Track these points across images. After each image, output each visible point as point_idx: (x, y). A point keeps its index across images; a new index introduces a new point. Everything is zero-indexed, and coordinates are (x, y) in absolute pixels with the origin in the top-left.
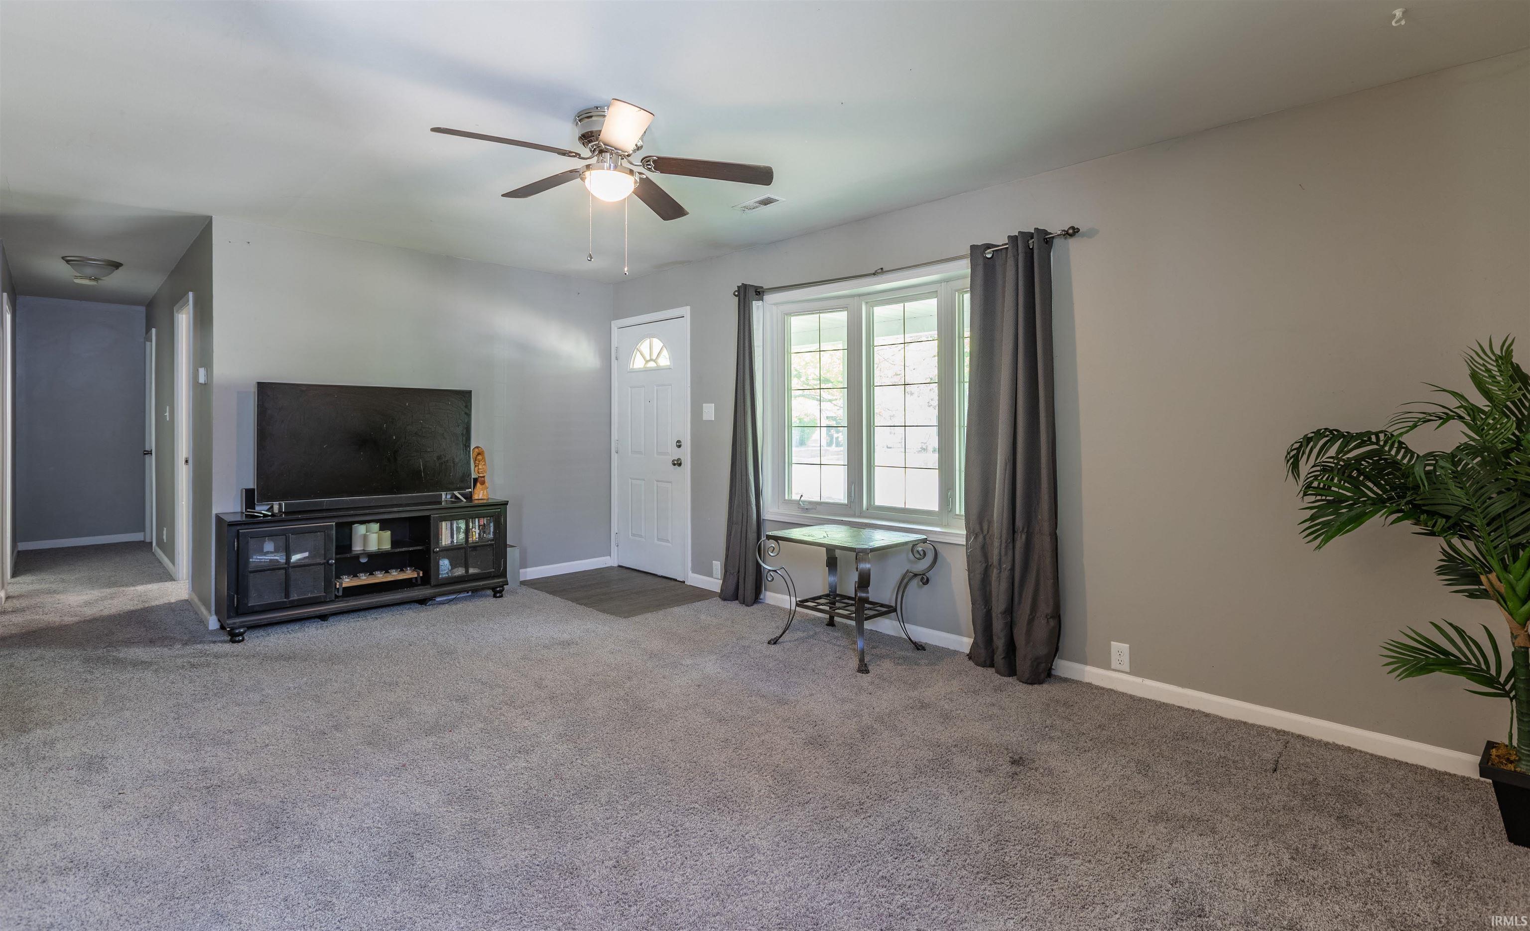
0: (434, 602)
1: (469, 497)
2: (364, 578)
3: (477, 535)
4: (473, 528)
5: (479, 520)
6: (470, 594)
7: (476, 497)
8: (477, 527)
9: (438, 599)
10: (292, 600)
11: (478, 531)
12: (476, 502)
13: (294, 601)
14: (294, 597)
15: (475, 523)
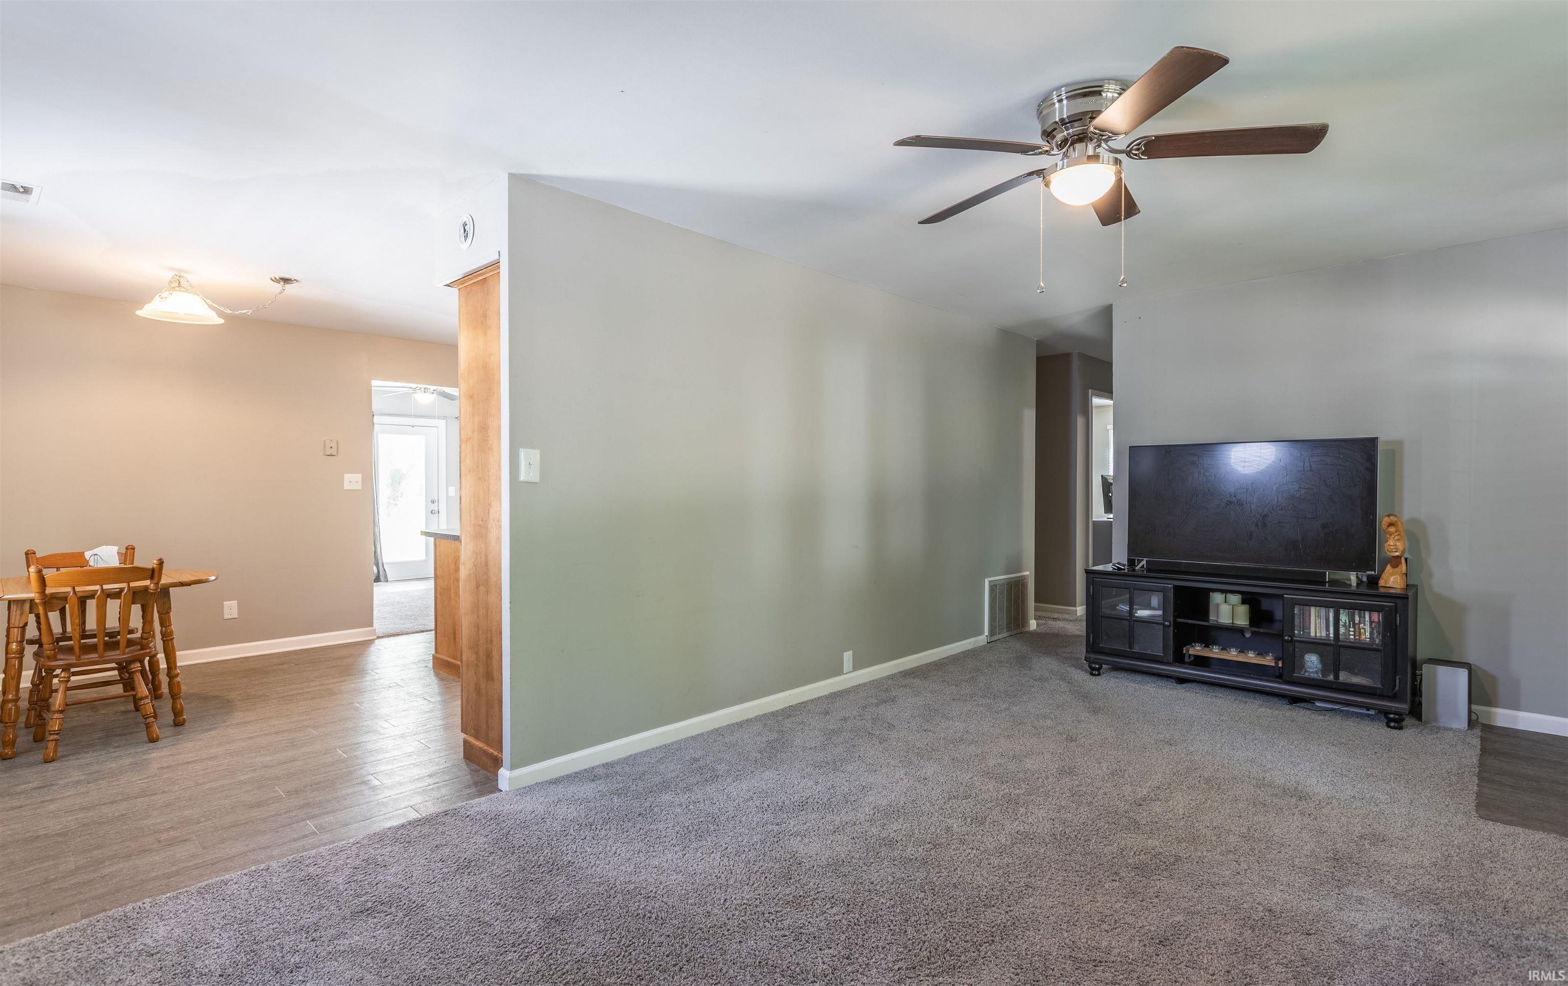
0: (1309, 706)
1: (1373, 582)
2: (1217, 651)
3: (1368, 634)
4: (1360, 623)
5: (1370, 615)
6: (1372, 712)
7: (1382, 583)
8: (1368, 623)
9: (1318, 704)
10: (1134, 652)
11: (1368, 628)
12: (1382, 590)
13: (1136, 653)
14: (1137, 649)
15: (1364, 617)
